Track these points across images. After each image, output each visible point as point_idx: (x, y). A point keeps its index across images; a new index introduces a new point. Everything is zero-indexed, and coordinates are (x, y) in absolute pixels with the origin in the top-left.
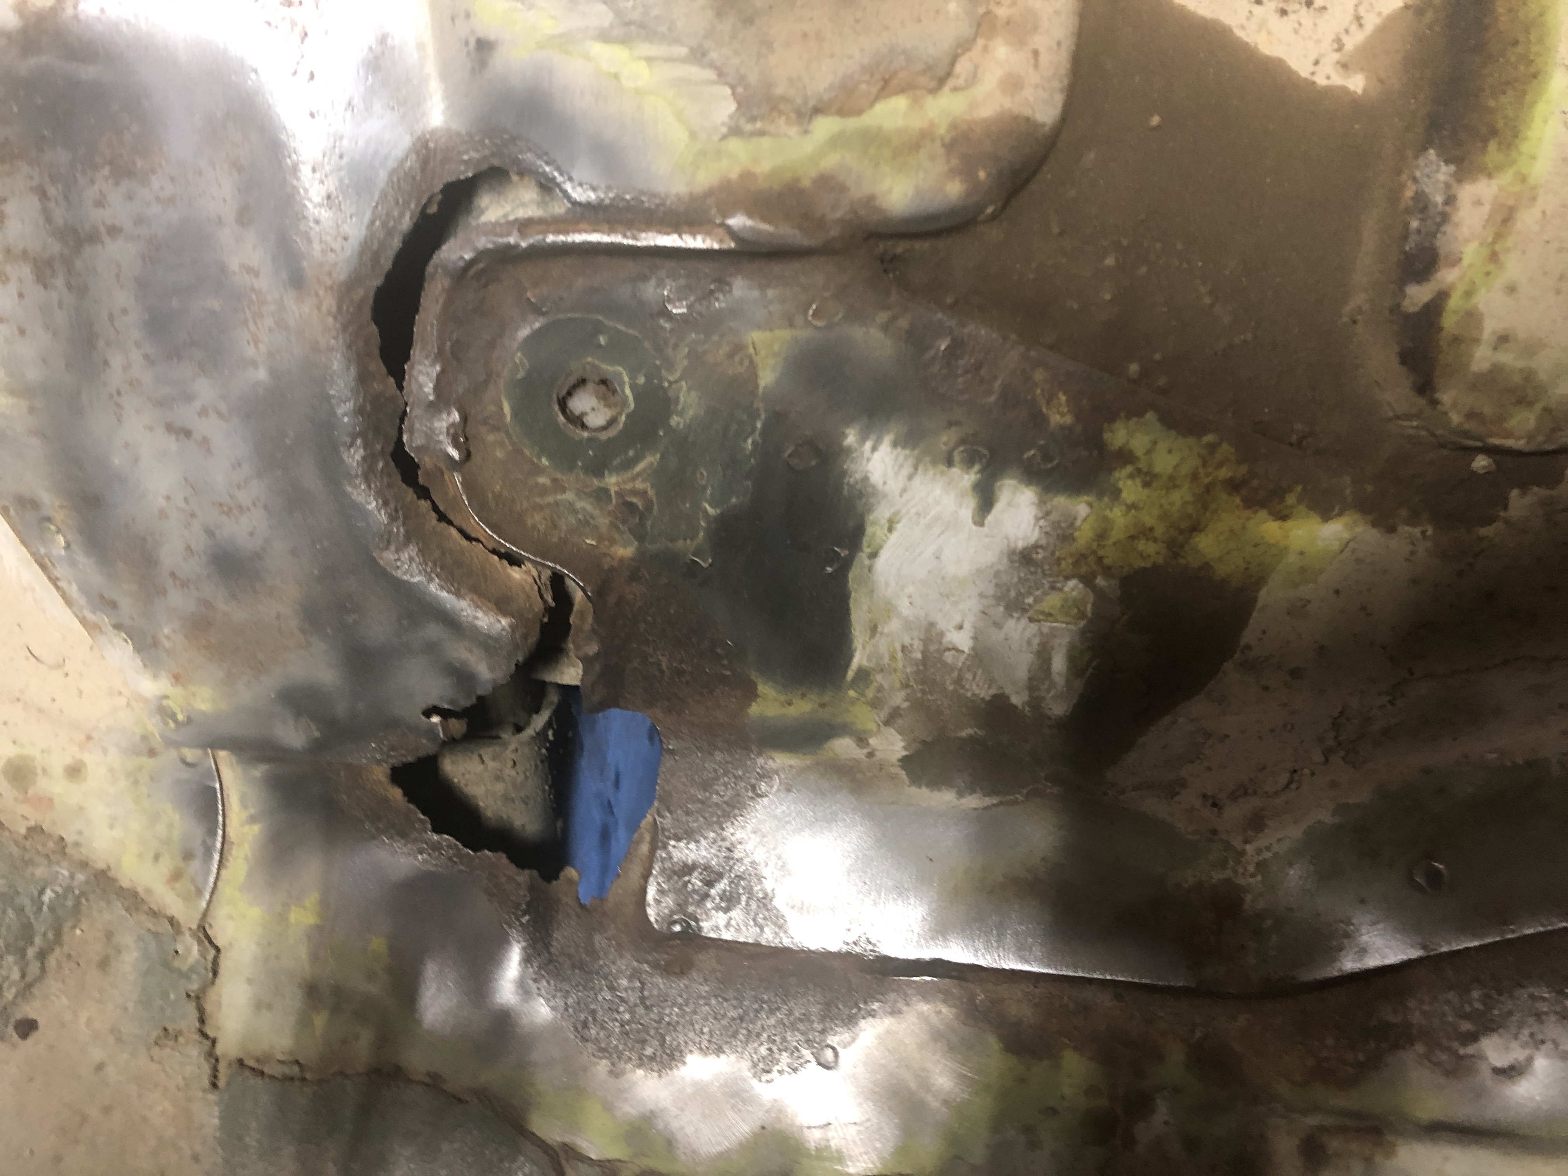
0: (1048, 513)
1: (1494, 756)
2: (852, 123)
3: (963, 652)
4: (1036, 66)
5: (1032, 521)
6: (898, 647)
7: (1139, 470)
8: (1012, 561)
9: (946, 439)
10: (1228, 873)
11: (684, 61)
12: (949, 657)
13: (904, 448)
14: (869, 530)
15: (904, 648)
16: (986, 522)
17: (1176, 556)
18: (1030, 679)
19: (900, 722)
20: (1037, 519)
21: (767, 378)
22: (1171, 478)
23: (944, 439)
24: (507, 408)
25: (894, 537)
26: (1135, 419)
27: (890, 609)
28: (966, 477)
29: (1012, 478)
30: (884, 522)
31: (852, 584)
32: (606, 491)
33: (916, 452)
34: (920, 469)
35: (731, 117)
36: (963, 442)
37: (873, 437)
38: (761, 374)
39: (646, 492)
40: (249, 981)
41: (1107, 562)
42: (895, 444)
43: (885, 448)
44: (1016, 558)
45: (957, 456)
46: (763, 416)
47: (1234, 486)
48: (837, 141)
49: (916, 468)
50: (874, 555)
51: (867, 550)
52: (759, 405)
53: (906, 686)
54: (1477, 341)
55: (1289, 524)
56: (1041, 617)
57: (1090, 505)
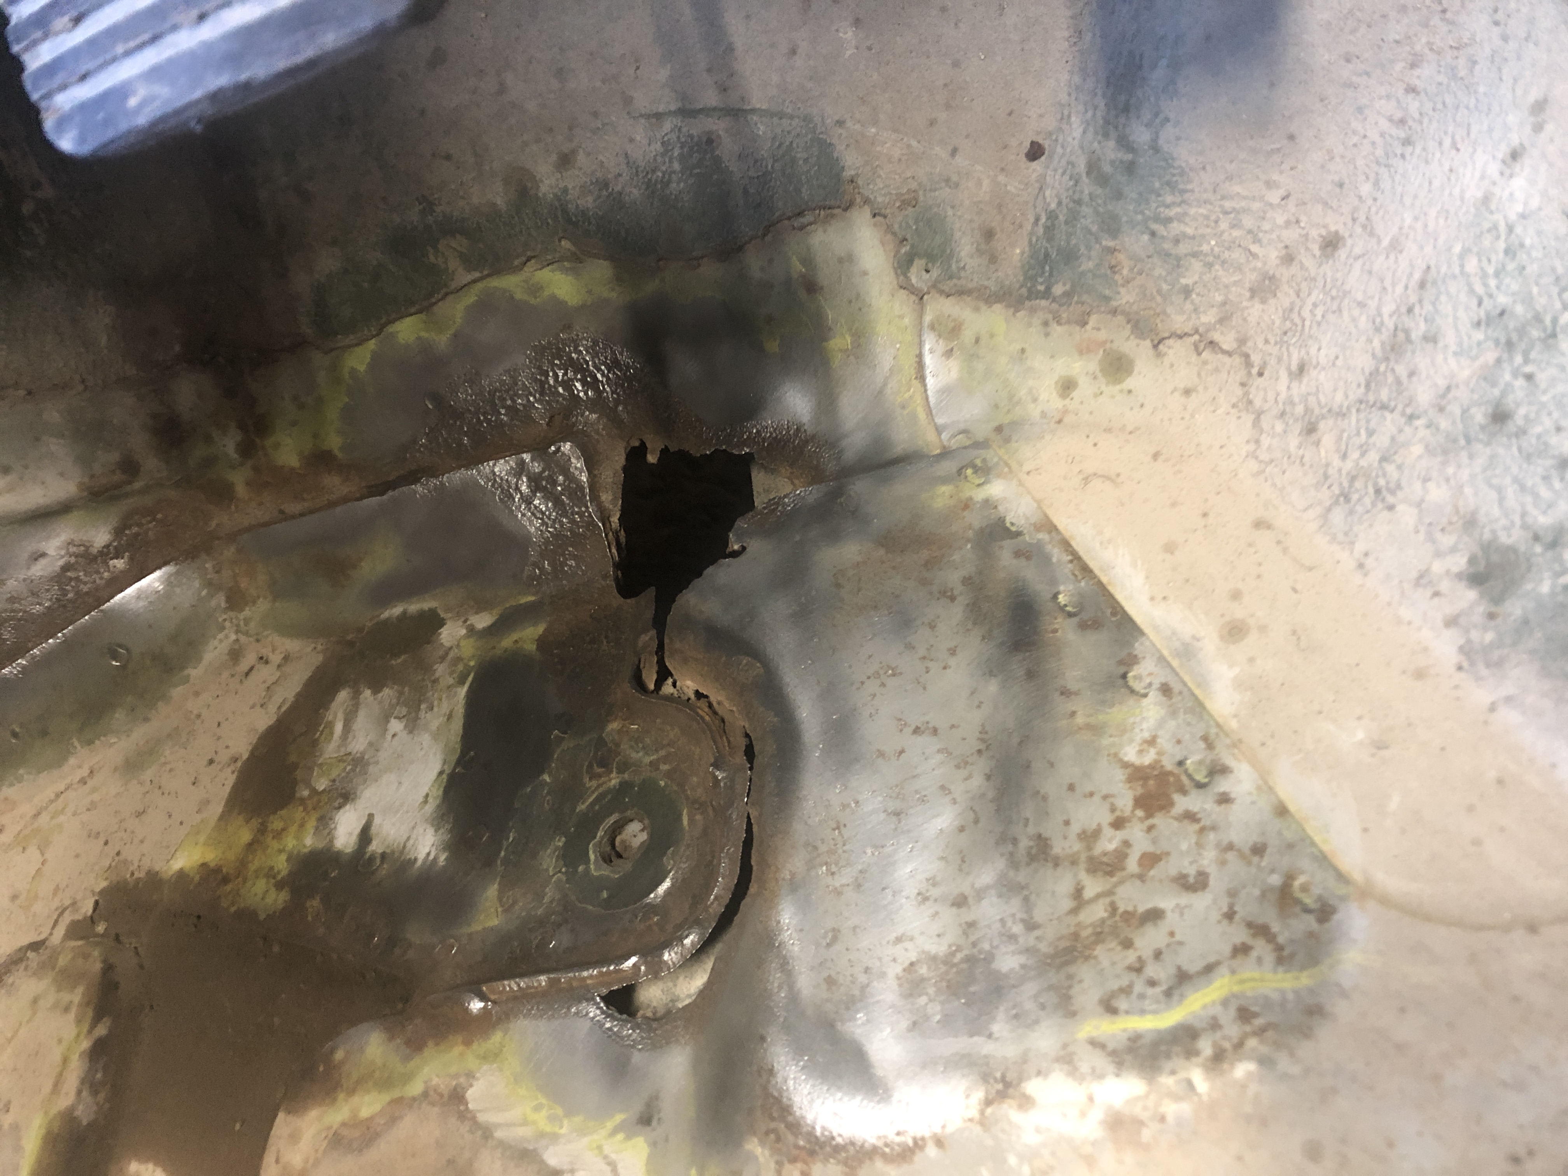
0: (329, 834)
1: (112, 741)
2: (396, 1093)
3: (395, 718)
4: (278, 1151)
5: (338, 826)
6: (436, 709)
7: (274, 878)
8: (355, 793)
9: (385, 870)
10: (242, 616)
11: (499, 1126)
12: (404, 710)
13: (410, 859)
14: (441, 792)
15: (432, 709)
16: (366, 818)
17: (262, 824)
18: (357, 711)
19: (441, 653)
20: (335, 828)
21: (492, 891)
22: (257, 877)
23: (384, 872)
24: (685, 821)
25: (425, 790)
26: (271, 913)
27: (436, 737)
28: (374, 848)
29: (347, 854)
30: (430, 800)
31: (458, 747)
32: (620, 771)
33: (402, 858)
34: (402, 845)
35: (471, 1086)
36: (373, 873)
37: (428, 863)
38: (496, 893)
39: (591, 779)
40: (865, 273)
41: (301, 808)
42: (416, 859)
43: (421, 856)
44: (352, 796)
45: (378, 862)
46: (499, 862)
47: (226, 880)
48: (407, 1078)
49: (404, 847)
50: (441, 773)
51: (445, 776)
52: (500, 868)
53: (436, 681)
54: (80, 1005)
55: (201, 861)
56: (345, 758)
57: (305, 846)
